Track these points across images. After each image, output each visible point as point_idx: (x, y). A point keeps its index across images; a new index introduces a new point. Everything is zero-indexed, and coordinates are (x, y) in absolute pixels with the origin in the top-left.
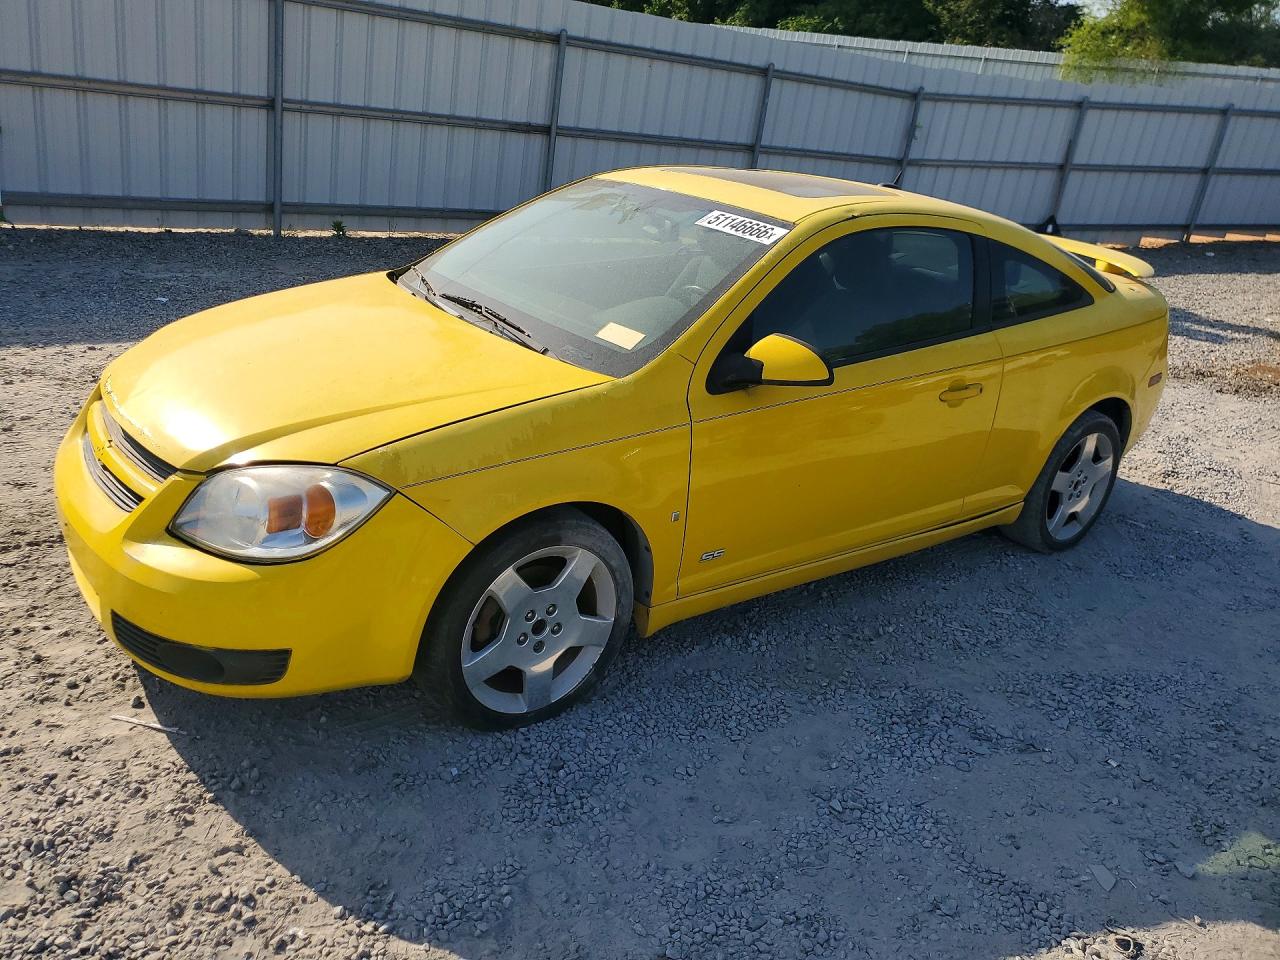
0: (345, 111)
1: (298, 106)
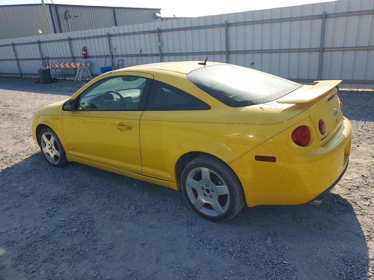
0: (347, 49)
1: (330, 49)
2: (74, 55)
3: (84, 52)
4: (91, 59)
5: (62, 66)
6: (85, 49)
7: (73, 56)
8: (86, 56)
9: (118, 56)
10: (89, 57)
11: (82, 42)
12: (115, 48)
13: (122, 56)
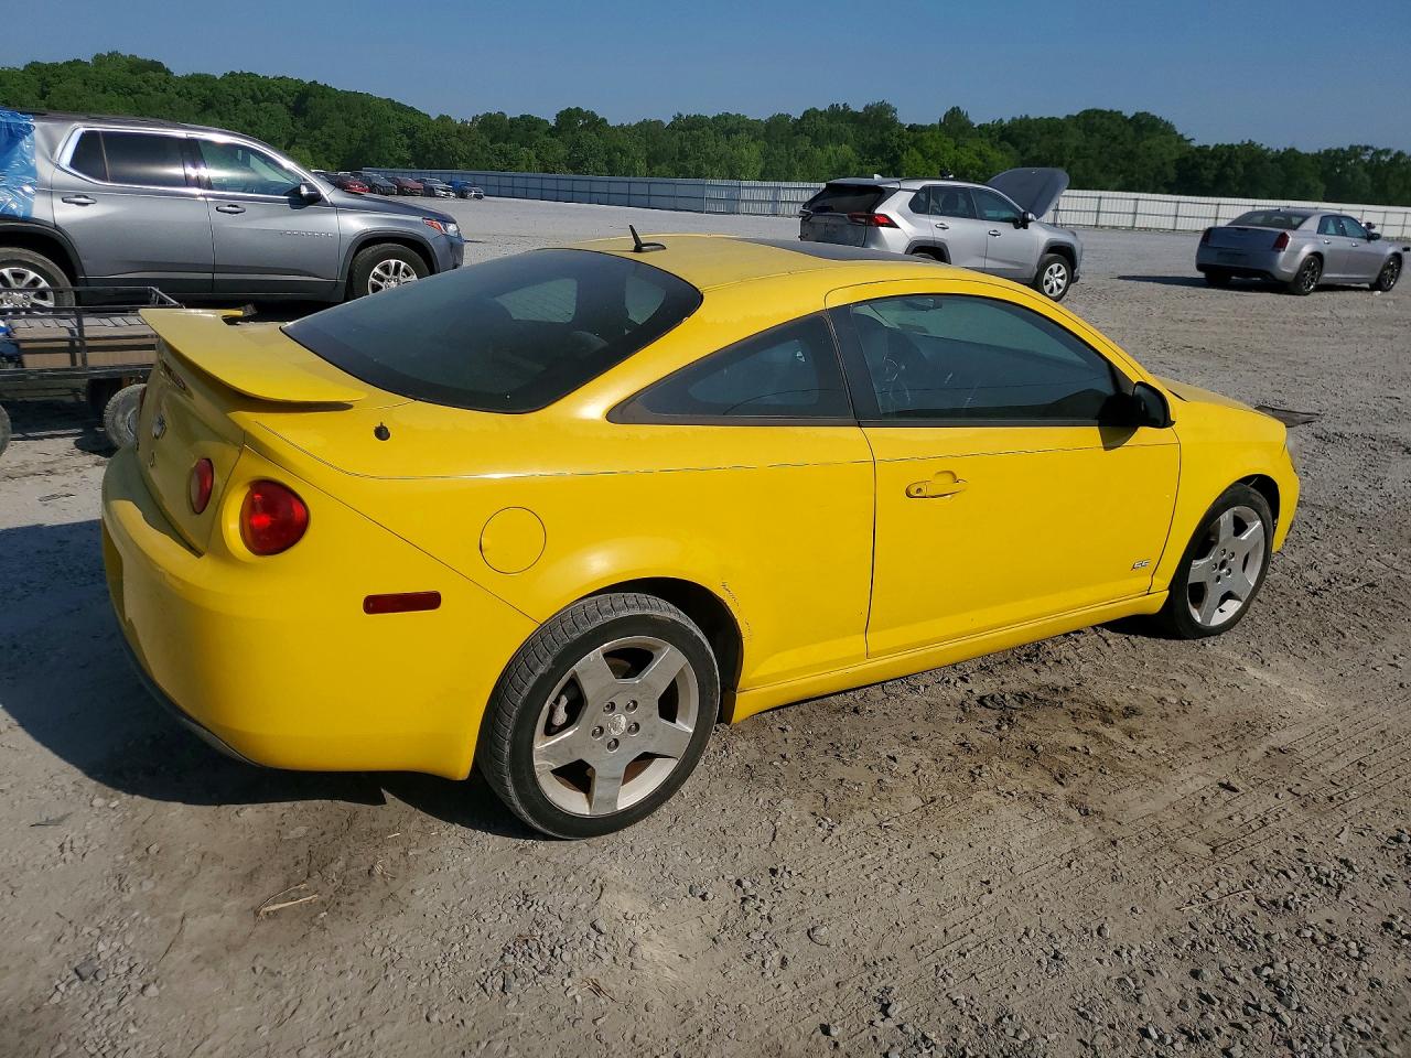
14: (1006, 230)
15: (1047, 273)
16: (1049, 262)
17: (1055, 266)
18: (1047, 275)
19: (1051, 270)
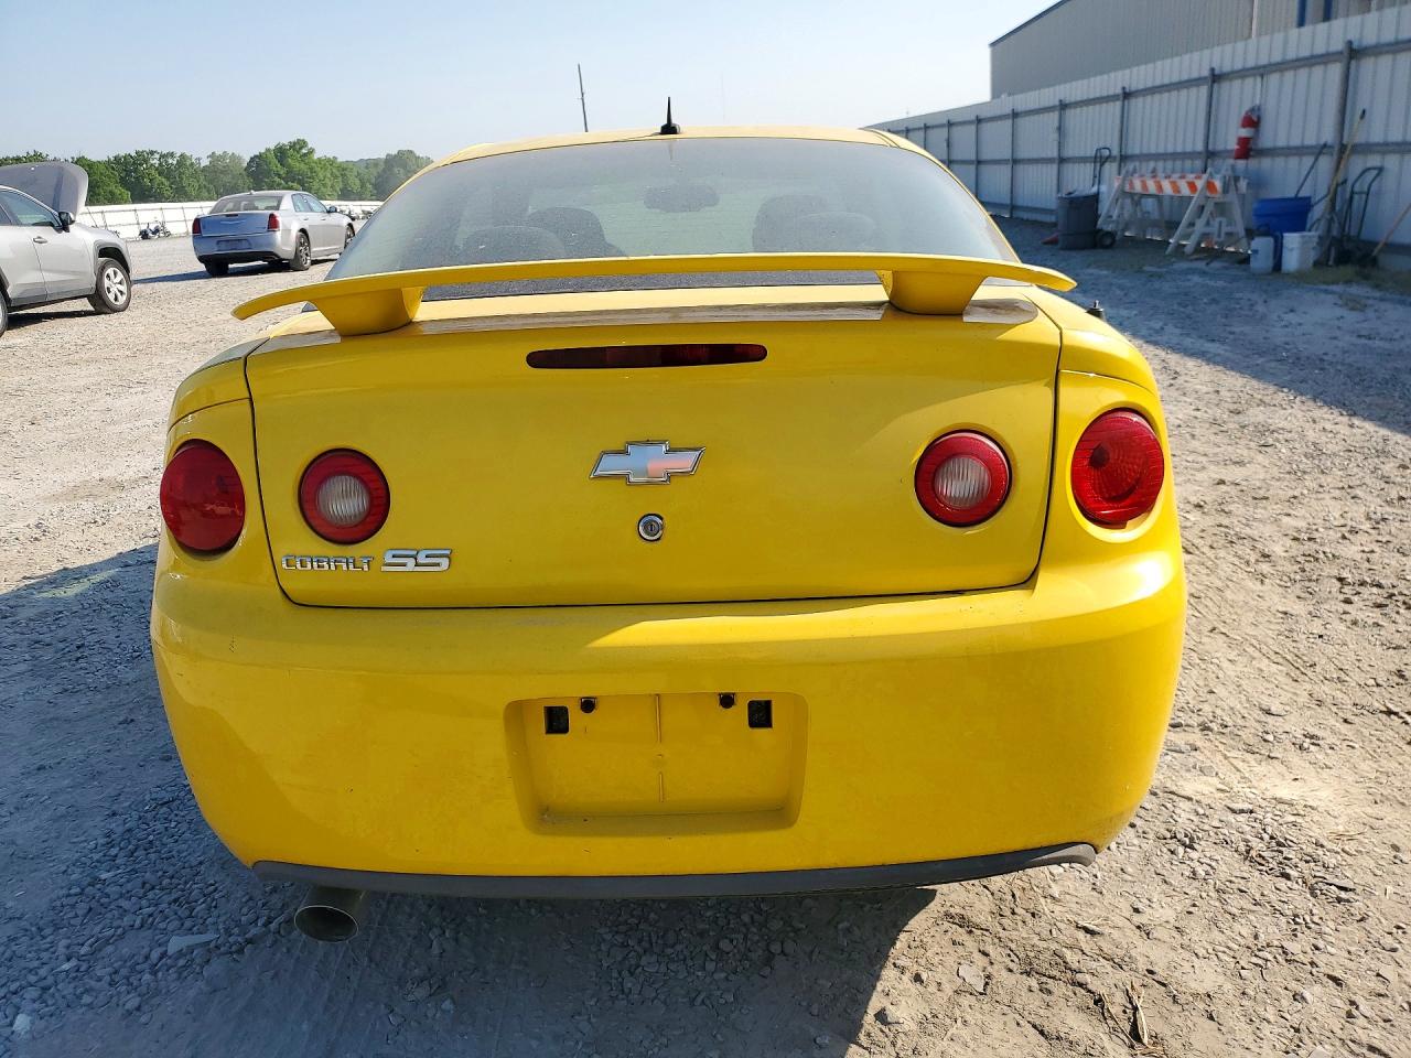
2: (1215, 144)
3: (1245, 132)
4: (1266, 163)
5: (1168, 189)
6: (1252, 121)
7: (1210, 148)
8: (1246, 150)
9: (1367, 148)
10: (1263, 153)
11: (1255, 85)
12: (1364, 112)
13: (1386, 148)
14: (49, 234)
15: (106, 280)
16: (103, 269)
17: (110, 271)
18: (107, 283)
19: (108, 276)
